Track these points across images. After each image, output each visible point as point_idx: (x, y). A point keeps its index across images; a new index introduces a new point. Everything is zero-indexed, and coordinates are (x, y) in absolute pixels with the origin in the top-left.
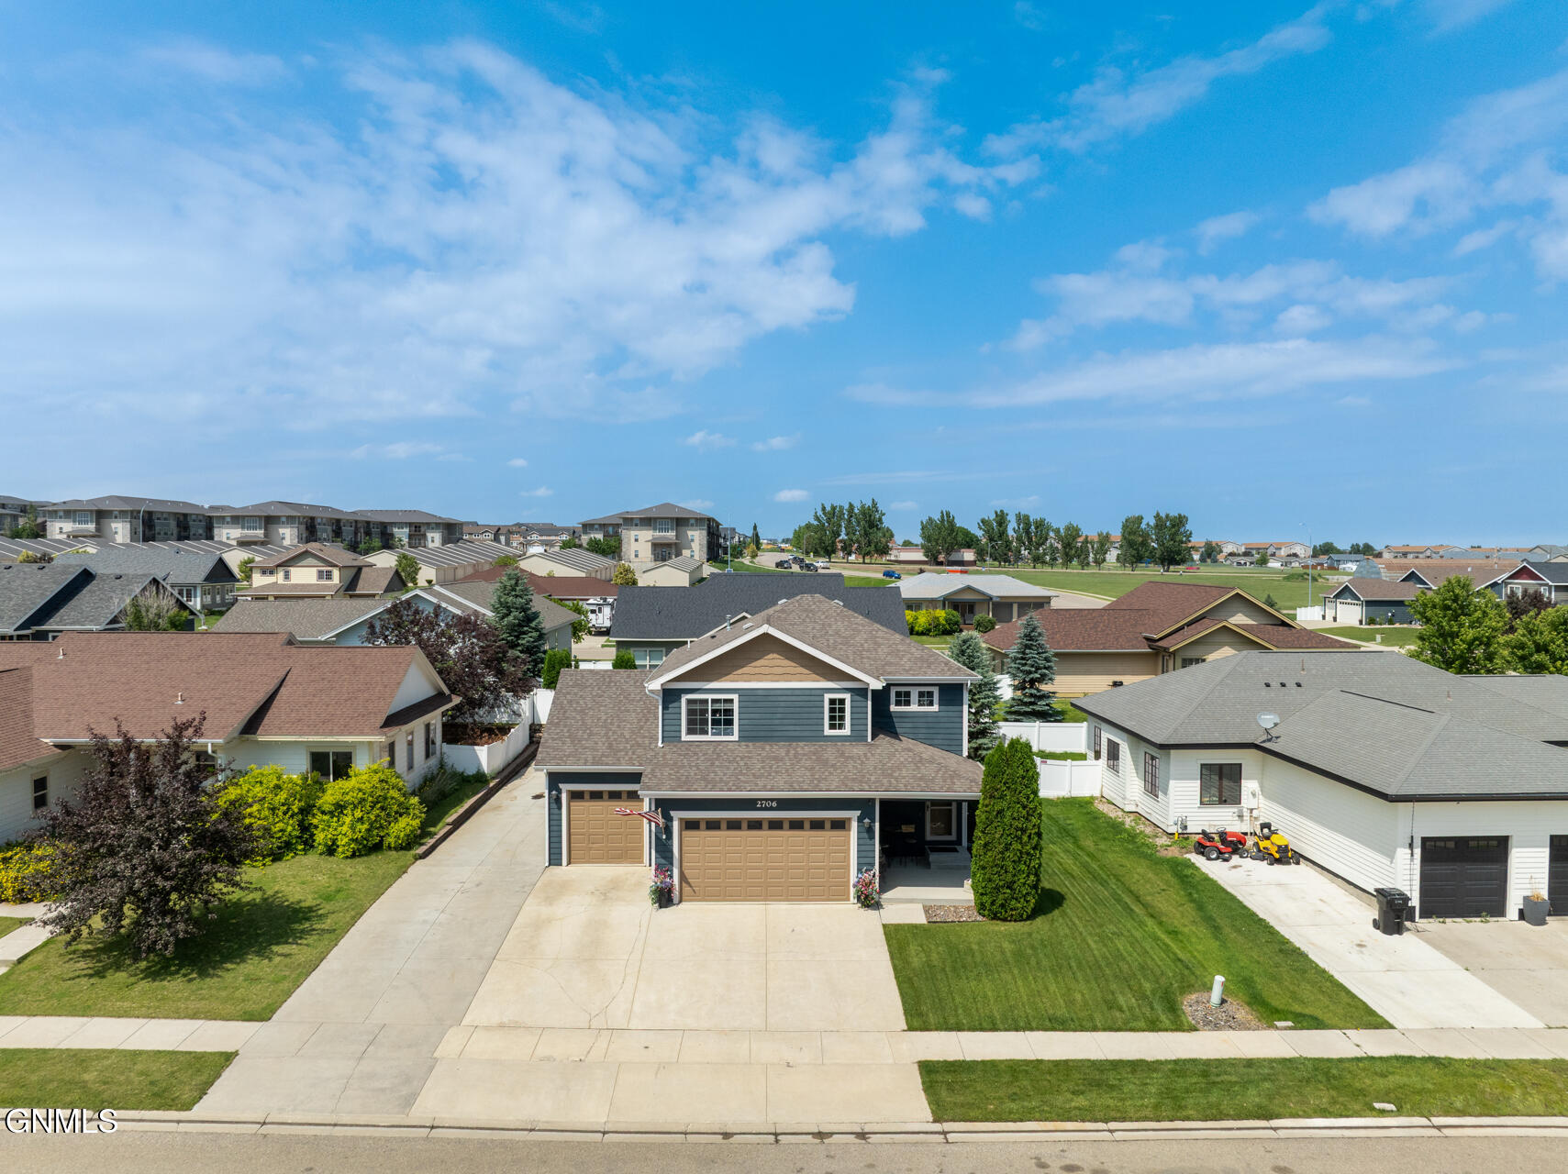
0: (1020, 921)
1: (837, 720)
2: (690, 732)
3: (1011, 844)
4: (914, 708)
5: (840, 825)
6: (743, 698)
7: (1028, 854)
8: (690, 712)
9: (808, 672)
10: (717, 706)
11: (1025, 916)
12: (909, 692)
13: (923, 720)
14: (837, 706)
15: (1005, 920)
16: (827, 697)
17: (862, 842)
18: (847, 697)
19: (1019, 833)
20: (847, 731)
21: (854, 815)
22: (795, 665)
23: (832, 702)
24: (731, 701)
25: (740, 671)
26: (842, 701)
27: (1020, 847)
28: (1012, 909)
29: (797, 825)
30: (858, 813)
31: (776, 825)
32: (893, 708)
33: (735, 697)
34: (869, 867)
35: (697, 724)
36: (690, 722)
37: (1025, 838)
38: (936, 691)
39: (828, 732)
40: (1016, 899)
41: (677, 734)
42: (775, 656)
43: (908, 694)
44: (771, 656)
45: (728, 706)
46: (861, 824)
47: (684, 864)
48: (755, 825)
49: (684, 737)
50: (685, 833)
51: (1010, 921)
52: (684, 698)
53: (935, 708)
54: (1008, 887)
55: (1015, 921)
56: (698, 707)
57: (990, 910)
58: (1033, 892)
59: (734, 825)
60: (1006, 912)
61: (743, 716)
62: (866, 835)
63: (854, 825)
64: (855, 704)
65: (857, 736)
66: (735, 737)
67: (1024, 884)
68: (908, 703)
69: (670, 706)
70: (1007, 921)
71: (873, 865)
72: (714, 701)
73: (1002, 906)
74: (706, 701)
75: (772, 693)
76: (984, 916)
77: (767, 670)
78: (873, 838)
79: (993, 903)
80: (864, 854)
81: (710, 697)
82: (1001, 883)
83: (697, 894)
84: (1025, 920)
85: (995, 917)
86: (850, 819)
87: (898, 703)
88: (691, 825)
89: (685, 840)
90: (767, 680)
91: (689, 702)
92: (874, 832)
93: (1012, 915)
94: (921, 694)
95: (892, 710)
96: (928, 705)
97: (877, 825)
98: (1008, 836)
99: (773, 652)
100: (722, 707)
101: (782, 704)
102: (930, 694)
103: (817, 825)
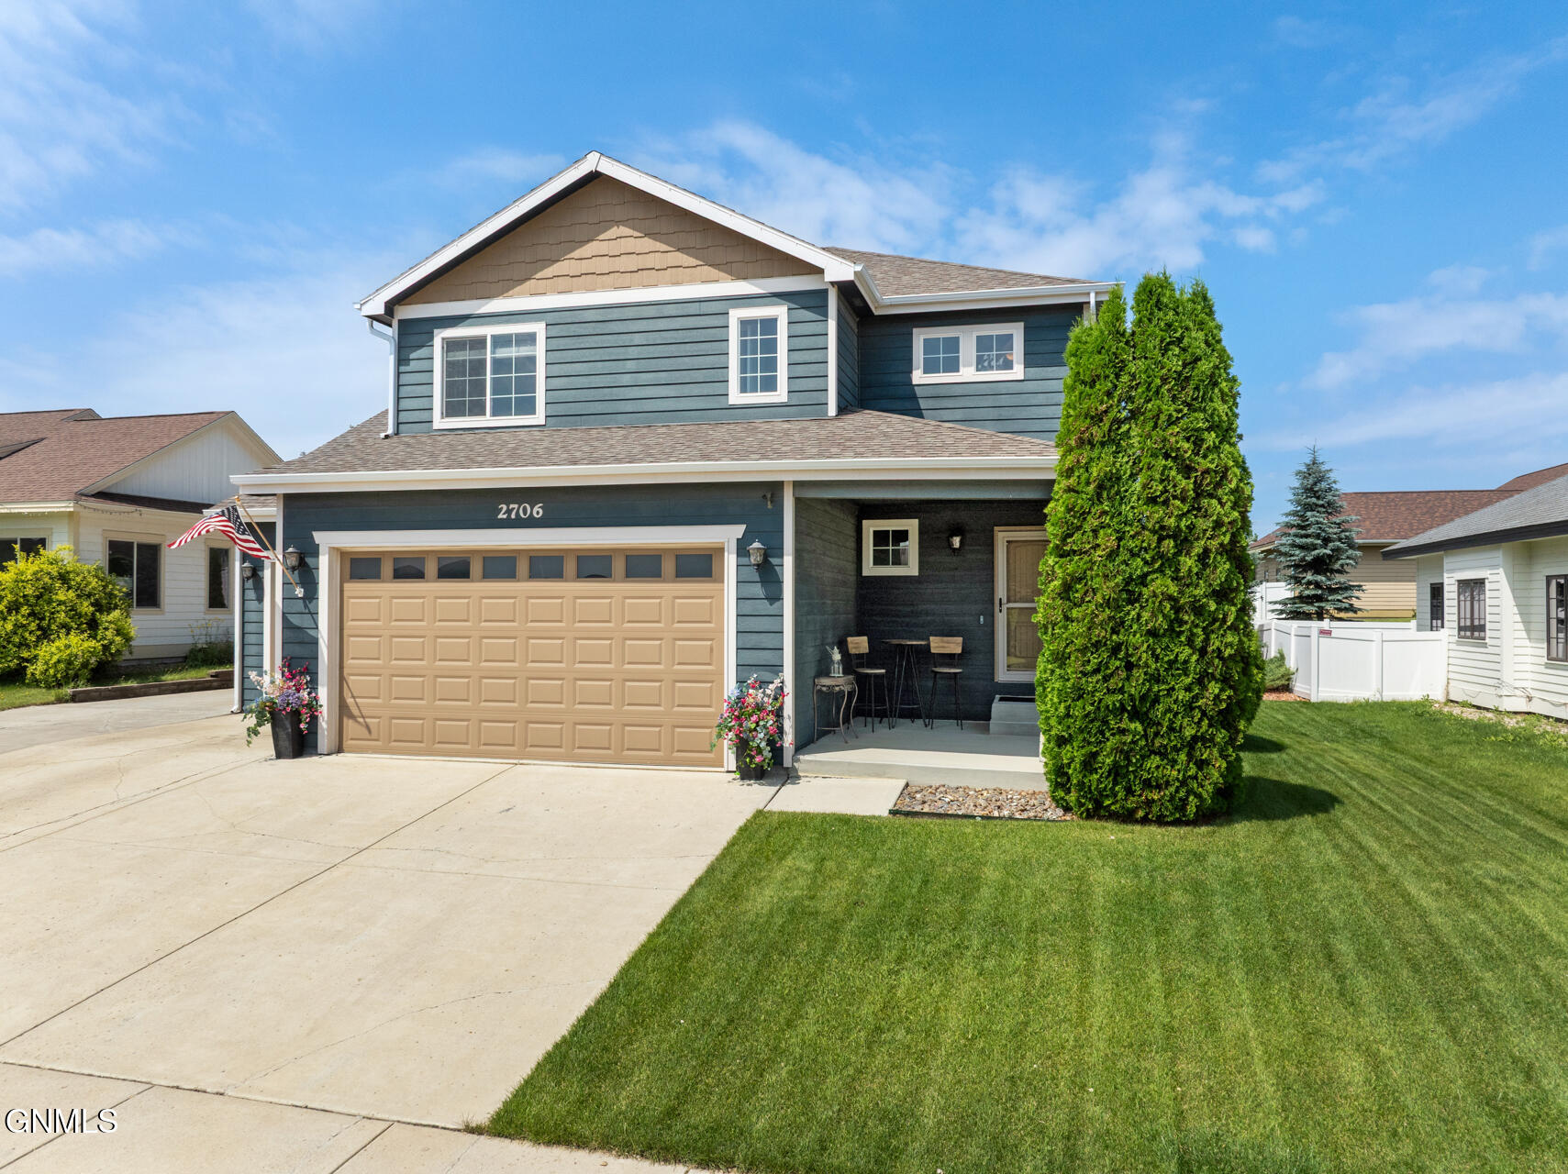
0: (1177, 823)
1: (760, 372)
2: (452, 410)
3: (1143, 580)
4: (968, 373)
5: (699, 566)
6: (555, 331)
7: (1198, 610)
8: (452, 368)
9: (692, 261)
10: (503, 353)
11: (1191, 809)
12: (957, 339)
13: (990, 401)
14: (759, 334)
15: (1127, 817)
16: (736, 315)
17: (748, 607)
18: (780, 312)
19: (1169, 544)
20: (781, 395)
21: (726, 536)
22: (664, 247)
23: (746, 326)
24: (530, 339)
25: (548, 272)
26: (770, 324)
27: (1173, 589)
28: (1147, 784)
29: (594, 566)
30: (738, 530)
31: (546, 566)
32: (918, 377)
33: (539, 328)
34: (766, 676)
35: (463, 398)
36: (451, 389)
37: (1188, 562)
38: (1016, 331)
39: (736, 397)
40: (1163, 755)
41: (423, 416)
42: (624, 230)
43: (953, 344)
44: (614, 232)
45: (524, 351)
46: (744, 560)
47: (348, 662)
48: (500, 566)
49: (439, 422)
50: (353, 588)
51: (1145, 821)
52: (440, 336)
53: (1018, 372)
54: (1135, 715)
55: (1161, 821)
56: (465, 355)
57: (1081, 785)
58: (1221, 736)
59: (455, 568)
60: (1129, 791)
61: (557, 370)
62: (758, 590)
63: (731, 560)
64: (800, 329)
65: (804, 405)
66: (539, 418)
67: (1189, 707)
68: (953, 366)
69: (412, 356)
70: (1137, 822)
71: (777, 668)
72: (501, 341)
73: (1116, 772)
74: (479, 343)
75: (615, 314)
76: (1067, 809)
77: (604, 265)
78: (776, 597)
79: (1089, 764)
80: (753, 640)
81: (488, 331)
82: (1111, 700)
83: (374, 735)
84: (1194, 823)
85: (1096, 810)
86: (720, 551)
87: (930, 367)
88: (361, 567)
89: (351, 604)
90: (604, 288)
91: (451, 345)
92: (779, 583)
93: (1149, 803)
94: (983, 344)
95: (916, 380)
96: (999, 368)
97: (788, 562)
98: (1133, 555)
99: (618, 223)
100: (512, 352)
101: (638, 339)
102: (1006, 341)
103: (643, 566)
